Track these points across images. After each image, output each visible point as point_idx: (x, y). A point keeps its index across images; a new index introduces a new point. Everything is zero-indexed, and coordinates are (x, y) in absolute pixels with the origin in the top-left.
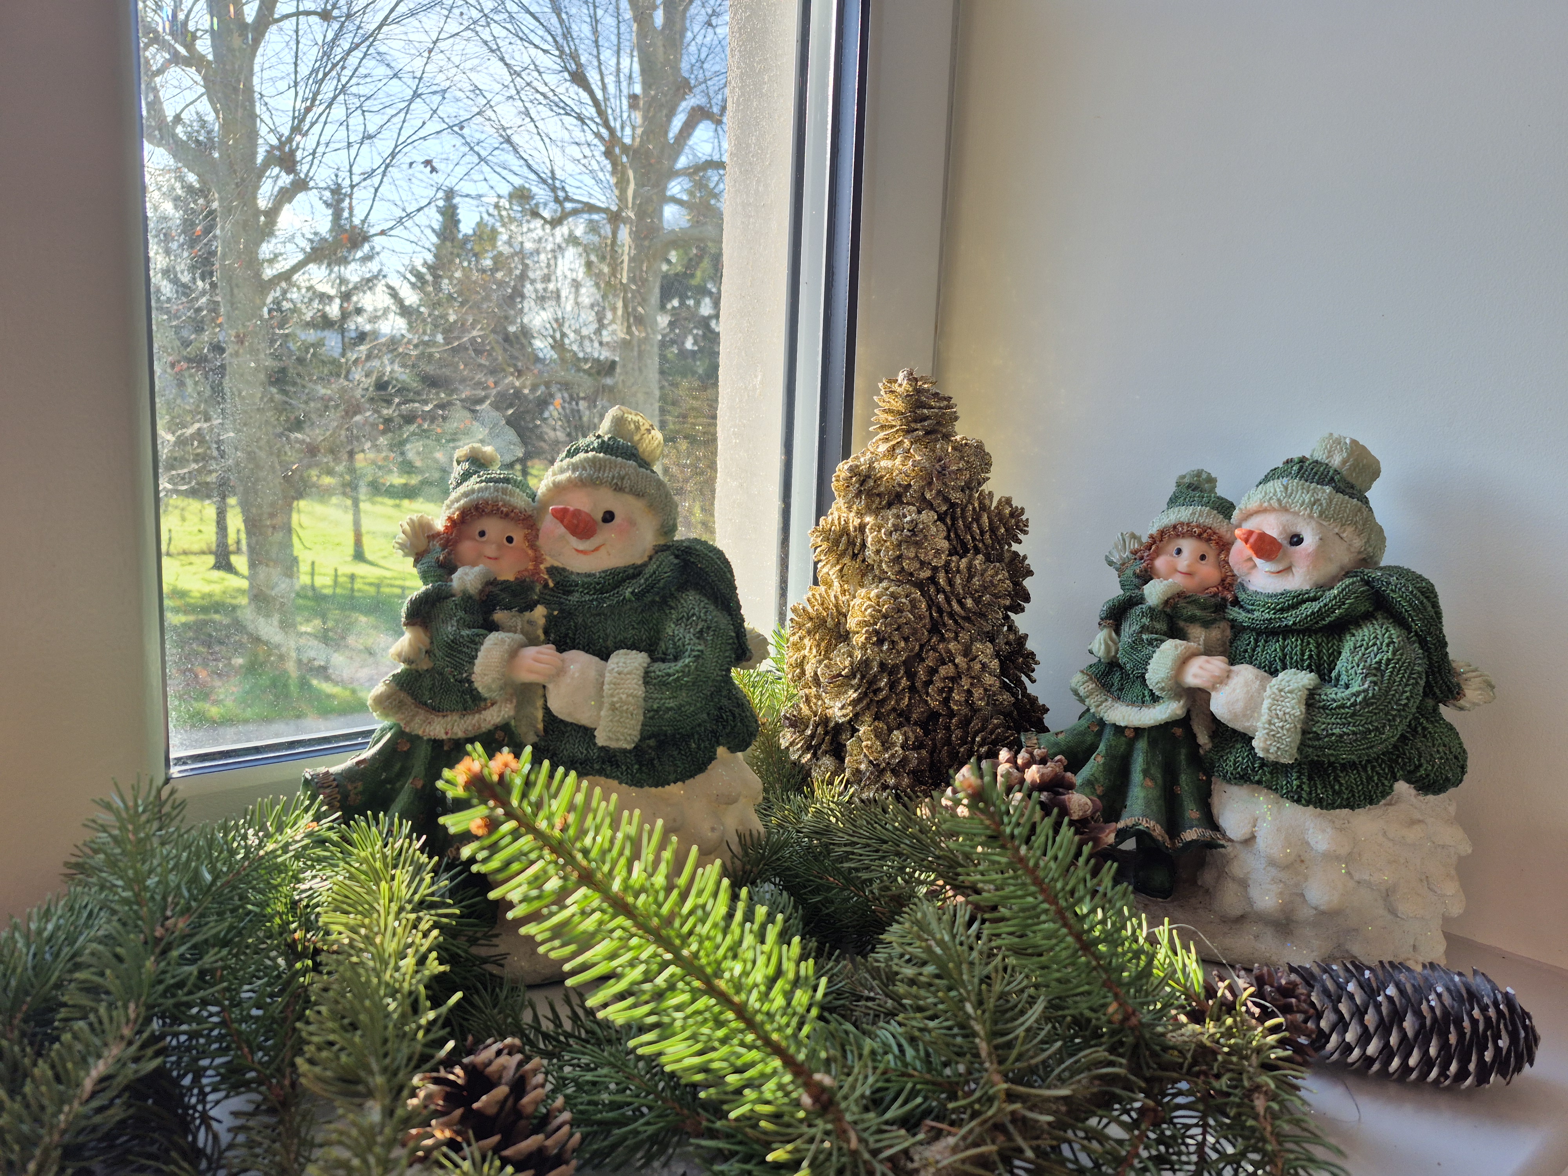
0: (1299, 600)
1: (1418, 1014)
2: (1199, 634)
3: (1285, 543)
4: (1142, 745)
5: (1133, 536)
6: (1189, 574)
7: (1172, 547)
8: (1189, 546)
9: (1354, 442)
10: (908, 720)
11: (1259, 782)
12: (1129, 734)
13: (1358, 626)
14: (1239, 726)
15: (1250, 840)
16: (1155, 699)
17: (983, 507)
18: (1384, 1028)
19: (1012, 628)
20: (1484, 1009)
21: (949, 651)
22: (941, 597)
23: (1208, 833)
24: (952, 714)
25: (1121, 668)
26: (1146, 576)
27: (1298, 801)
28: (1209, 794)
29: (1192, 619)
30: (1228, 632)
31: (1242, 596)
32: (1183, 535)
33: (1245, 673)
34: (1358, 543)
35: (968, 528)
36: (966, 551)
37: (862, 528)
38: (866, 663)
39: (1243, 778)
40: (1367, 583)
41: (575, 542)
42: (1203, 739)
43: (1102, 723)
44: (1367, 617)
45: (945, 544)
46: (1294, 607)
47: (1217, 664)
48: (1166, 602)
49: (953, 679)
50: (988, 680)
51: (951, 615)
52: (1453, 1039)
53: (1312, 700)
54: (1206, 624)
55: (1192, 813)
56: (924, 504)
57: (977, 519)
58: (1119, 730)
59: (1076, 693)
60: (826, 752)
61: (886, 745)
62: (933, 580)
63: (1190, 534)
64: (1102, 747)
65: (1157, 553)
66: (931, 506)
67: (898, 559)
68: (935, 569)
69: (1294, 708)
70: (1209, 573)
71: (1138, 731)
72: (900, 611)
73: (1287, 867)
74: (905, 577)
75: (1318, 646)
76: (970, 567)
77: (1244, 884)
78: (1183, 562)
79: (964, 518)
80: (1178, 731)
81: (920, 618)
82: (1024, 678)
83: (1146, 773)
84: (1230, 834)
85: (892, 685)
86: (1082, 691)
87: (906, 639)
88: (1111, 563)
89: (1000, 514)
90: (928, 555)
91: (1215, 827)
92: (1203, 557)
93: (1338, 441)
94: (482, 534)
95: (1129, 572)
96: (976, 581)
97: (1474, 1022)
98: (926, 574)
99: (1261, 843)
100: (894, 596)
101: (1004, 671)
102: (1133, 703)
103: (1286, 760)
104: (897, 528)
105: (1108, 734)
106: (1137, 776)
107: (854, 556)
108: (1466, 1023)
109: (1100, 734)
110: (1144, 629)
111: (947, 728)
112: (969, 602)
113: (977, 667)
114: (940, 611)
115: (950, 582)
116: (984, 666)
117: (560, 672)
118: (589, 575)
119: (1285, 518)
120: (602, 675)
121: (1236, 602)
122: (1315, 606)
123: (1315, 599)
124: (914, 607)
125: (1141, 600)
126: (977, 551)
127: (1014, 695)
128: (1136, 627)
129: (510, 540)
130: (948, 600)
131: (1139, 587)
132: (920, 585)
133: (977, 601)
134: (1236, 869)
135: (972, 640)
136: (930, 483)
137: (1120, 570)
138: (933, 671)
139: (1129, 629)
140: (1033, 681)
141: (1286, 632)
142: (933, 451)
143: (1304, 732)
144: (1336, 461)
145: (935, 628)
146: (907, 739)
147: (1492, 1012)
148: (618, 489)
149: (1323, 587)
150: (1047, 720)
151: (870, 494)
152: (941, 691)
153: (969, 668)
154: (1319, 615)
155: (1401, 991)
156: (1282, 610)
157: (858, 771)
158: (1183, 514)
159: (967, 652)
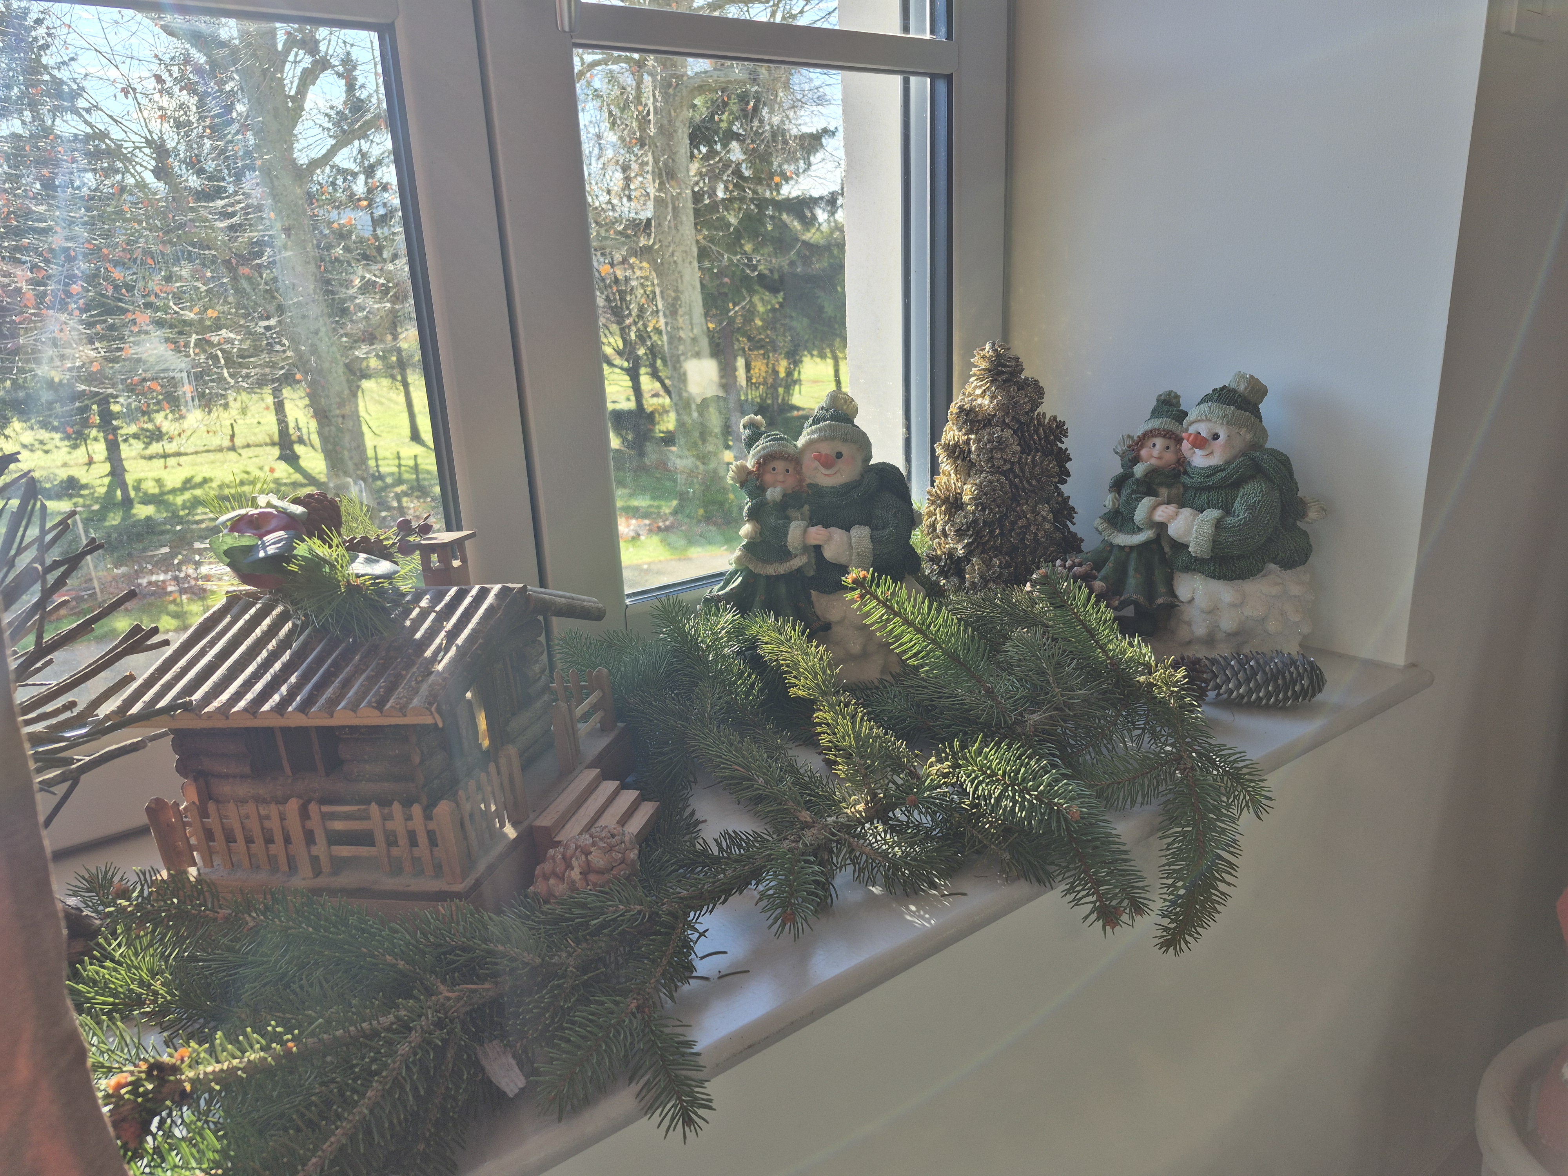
0: (1215, 470)
1: (1264, 672)
2: (1164, 492)
3: (1210, 439)
4: (1134, 555)
5: (1129, 436)
6: (1159, 458)
7: (1150, 443)
8: (1159, 442)
9: (1251, 376)
10: (1001, 552)
11: (1194, 570)
12: (1127, 550)
13: (1246, 482)
14: (1182, 540)
15: (1192, 600)
16: (1140, 530)
17: (1040, 424)
18: (1248, 680)
19: (1061, 494)
20: (1297, 668)
21: (1023, 511)
22: (1017, 480)
23: (1170, 599)
24: (1026, 547)
25: (1121, 513)
26: (1136, 460)
27: (1214, 578)
28: (1172, 579)
29: (1161, 484)
30: (1182, 489)
31: (1189, 469)
32: (1156, 436)
33: (1186, 512)
34: (1248, 437)
35: (1031, 437)
36: (1031, 451)
37: (967, 442)
38: (975, 521)
39: (1187, 569)
40: (1253, 459)
41: (823, 470)
42: (1167, 549)
43: (1111, 545)
44: (1252, 477)
45: (1018, 448)
46: (1213, 475)
47: (1171, 509)
48: (1146, 476)
49: (1025, 527)
50: (1047, 526)
51: (1024, 489)
52: (1280, 682)
53: (1218, 525)
54: (1169, 486)
55: (1162, 589)
56: (1004, 425)
57: (1036, 431)
58: (1121, 548)
59: (1097, 529)
60: (952, 575)
61: (989, 566)
62: (1011, 470)
63: (1159, 435)
64: (1112, 558)
65: (1142, 447)
66: (1010, 427)
67: (991, 459)
68: (1013, 463)
69: (1208, 529)
70: (1170, 457)
71: (1132, 548)
72: (994, 490)
73: (1210, 612)
74: (995, 470)
75: (1226, 495)
76: (1033, 460)
77: (1189, 624)
78: (1156, 452)
79: (1028, 430)
80: (1154, 546)
81: (1006, 493)
82: (1068, 523)
83: (1136, 570)
84: (1181, 599)
85: (991, 533)
86: (1100, 528)
87: (999, 507)
88: (1117, 453)
89: (1050, 427)
90: (1008, 455)
91: (1176, 596)
92: (1168, 448)
93: (1243, 376)
94: (774, 469)
95: (1126, 459)
96: (1038, 470)
97: (1291, 674)
98: (1008, 467)
99: (1197, 602)
100: (990, 482)
101: (1056, 519)
102: (1128, 533)
103: (1206, 557)
104: (989, 441)
105: (1115, 551)
106: (1131, 572)
107: (964, 459)
108: (1287, 674)
109: (1111, 552)
110: (1133, 492)
111: (1024, 555)
112: (1034, 482)
113: (1040, 519)
114: (1017, 488)
115: (1022, 470)
116: (1044, 518)
117: (830, 538)
118: (833, 487)
119: (1209, 425)
120: (850, 539)
121: (1185, 472)
122: (1224, 474)
123: (1224, 470)
124: (1002, 487)
125: (1132, 475)
126: (1037, 451)
127: (1063, 533)
128: (1129, 491)
129: (787, 471)
130: (1021, 481)
131: (1132, 467)
132: (1004, 473)
133: (1038, 481)
134: (1186, 617)
135: (1037, 503)
136: (1008, 413)
137: (1122, 457)
138: (1014, 523)
139: (1125, 492)
140: (1074, 524)
141: (1209, 488)
142: (1009, 391)
143: (1214, 541)
144: (1242, 388)
145: (1015, 498)
146: (1001, 563)
147: (1301, 669)
148: (845, 441)
149: (1228, 463)
150: (1083, 546)
151: (972, 422)
152: (1018, 534)
153: (1035, 520)
154: (1225, 479)
155: (1257, 662)
156: (1208, 477)
157: (973, 582)
158: (1156, 423)
159: (1034, 511)
